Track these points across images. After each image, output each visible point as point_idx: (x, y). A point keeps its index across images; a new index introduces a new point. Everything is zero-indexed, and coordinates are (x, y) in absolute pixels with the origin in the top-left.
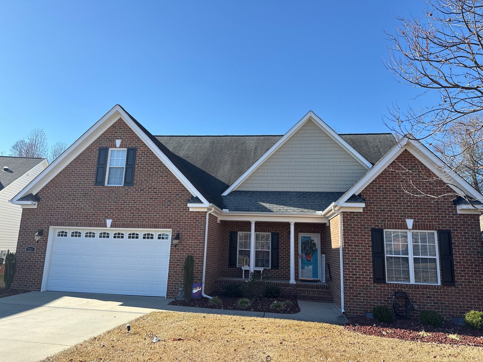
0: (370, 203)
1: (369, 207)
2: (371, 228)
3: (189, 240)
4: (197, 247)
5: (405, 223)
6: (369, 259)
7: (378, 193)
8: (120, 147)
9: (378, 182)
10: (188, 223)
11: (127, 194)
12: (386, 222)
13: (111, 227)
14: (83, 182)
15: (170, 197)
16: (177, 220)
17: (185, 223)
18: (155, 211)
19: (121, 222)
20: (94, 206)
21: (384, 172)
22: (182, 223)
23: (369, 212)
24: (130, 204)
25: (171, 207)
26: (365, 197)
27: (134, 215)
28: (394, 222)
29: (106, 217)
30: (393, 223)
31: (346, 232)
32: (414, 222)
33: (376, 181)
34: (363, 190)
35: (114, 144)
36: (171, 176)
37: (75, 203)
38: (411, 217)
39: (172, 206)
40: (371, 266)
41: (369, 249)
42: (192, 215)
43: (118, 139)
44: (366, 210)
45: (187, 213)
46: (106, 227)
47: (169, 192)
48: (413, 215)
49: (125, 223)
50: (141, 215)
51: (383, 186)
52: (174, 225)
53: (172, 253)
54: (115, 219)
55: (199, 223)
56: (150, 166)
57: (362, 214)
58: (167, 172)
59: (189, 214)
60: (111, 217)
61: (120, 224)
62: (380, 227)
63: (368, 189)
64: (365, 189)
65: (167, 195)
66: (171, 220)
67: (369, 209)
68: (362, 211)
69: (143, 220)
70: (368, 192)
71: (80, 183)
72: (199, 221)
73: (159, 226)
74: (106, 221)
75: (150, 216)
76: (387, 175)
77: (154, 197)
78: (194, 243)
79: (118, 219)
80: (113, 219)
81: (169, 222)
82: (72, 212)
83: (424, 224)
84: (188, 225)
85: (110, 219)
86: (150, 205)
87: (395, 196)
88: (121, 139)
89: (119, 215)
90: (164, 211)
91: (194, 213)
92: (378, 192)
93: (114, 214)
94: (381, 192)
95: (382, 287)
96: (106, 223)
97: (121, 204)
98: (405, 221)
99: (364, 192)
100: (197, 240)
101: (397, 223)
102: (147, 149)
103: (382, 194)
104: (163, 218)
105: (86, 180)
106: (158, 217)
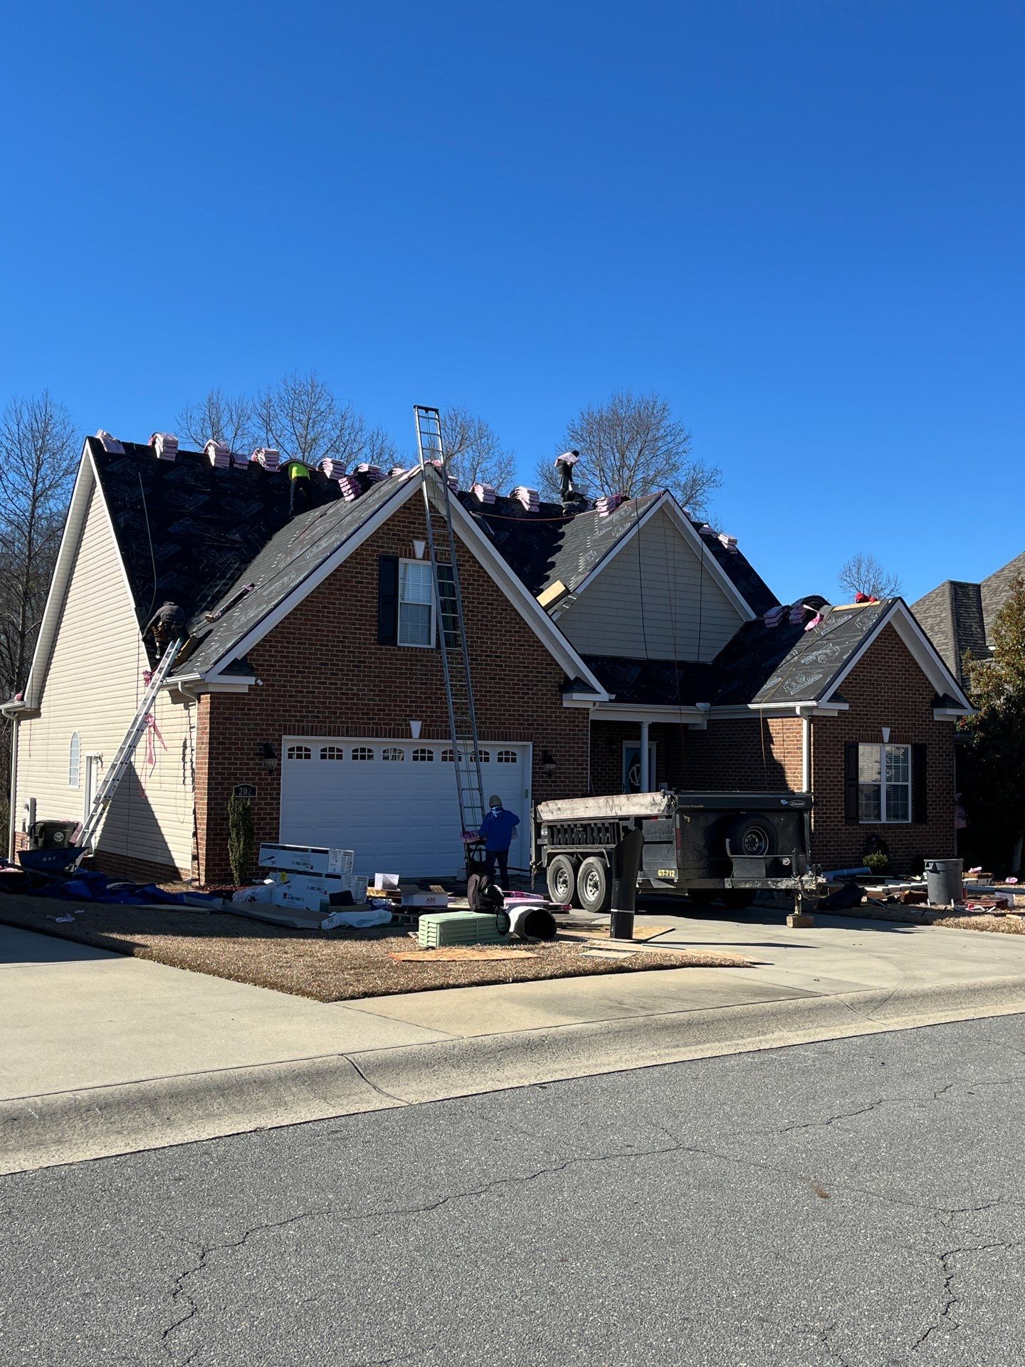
2: (845, 742)
3: (565, 765)
5: (882, 734)
6: (842, 789)
8: (423, 559)
10: (561, 730)
12: (862, 732)
13: (421, 737)
14: (352, 633)
15: (526, 676)
16: (542, 725)
17: (557, 730)
18: (502, 705)
19: (441, 726)
20: (380, 691)
22: (551, 729)
23: (843, 716)
25: (529, 698)
28: (869, 732)
29: (407, 716)
30: (868, 735)
31: (817, 749)
32: (891, 731)
34: (843, 684)
35: (410, 549)
37: (339, 683)
38: (887, 725)
39: (530, 696)
40: (843, 799)
41: (842, 773)
42: (567, 714)
43: (418, 538)
45: (558, 711)
46: (411, 737)
47: (524, 667)
48: (890, 722)
51: (859, 676)
52: (536, 734)
53: (537, 790)
54: (426, 721)
55: (579, 730)
56: (487, 608)
57: (836, 719)
59: (563, 713)
60: (419, 716)
61: (438, 730)
62: (855, 740)
65: (520, 671)
66: (531, 724)
68: (837, 715)
71: (344, 637)
72: (578, 726)
73: (510, 737)
74: (409, 725)
75: (492, 714)
77: (499, 675)
78: (574, 769)
79: (434, 721)
80: (423, 721)
81: (529, 729)
82: (334, 703)
83: (899, 736)
84: (561, 734)
85: (416, 720)
86: (490, 692)
88: (423, 539)
89: (434, 712)
90: (519, 706)
91: (570, 710)
92: (854, 685)
93: (424, 709)
94: (858, 686)
95: (855, 829)
96: (410, 729)
97: (437, 689)
98: (881, 731)
100: (578, 765)
101: (873, 733)
102: (477, 569)
104: (517, 720)
105: (357, 629)
106: (507, 717)
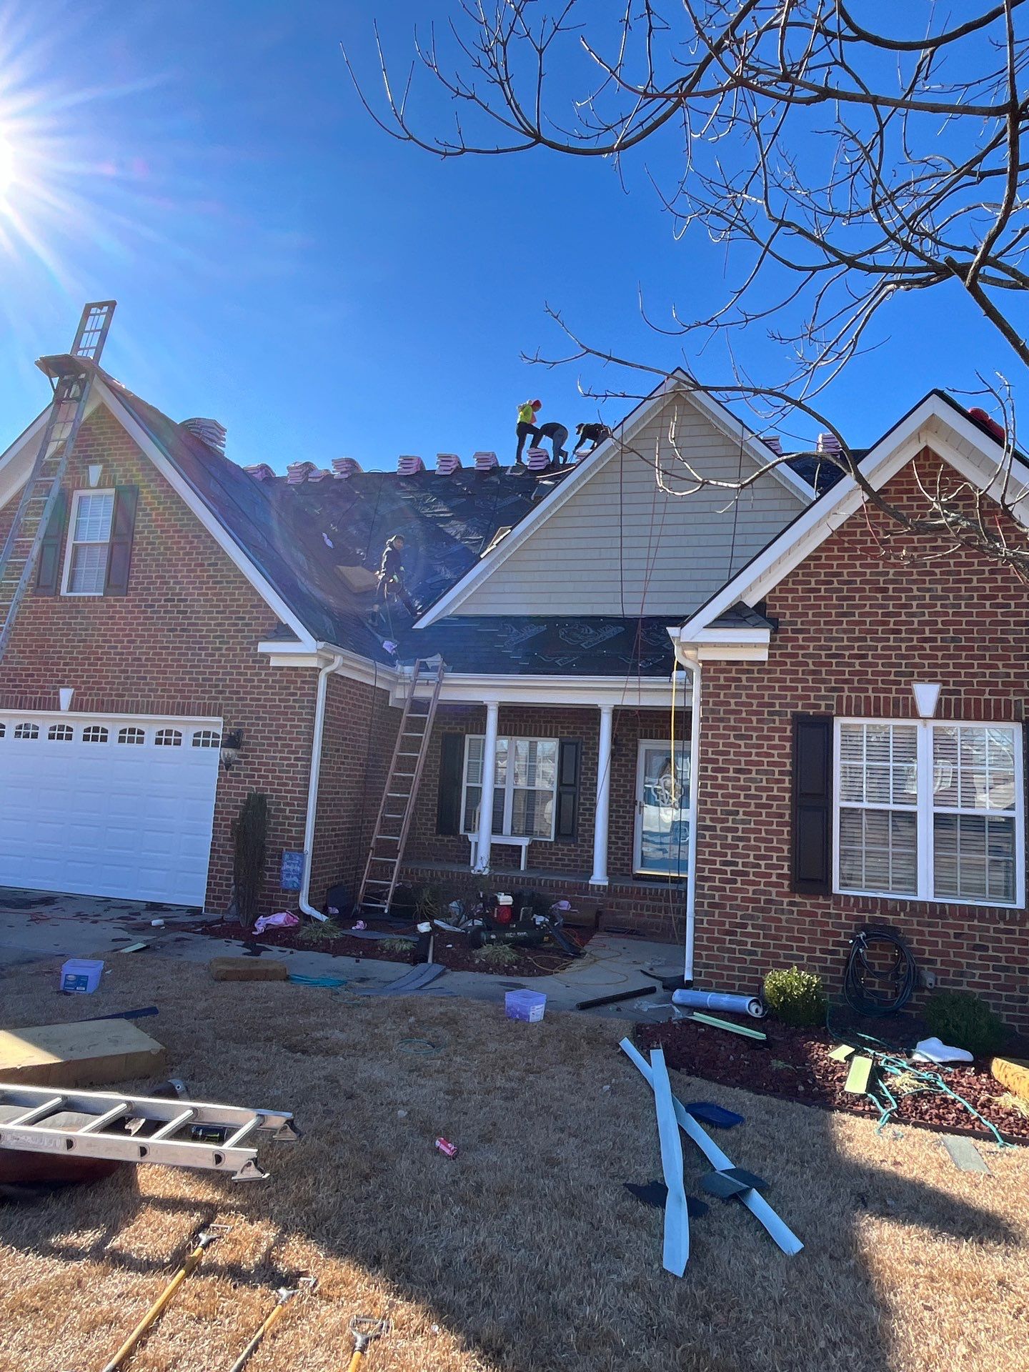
0: (794, 631)
1: (790, 645)
2: (794, 714)
3: (269, 751)
4: (288, 772)
5: (910, 696)
6: (782, 816)
7: (824, 598)
8: (99, 487)
9: (823, 561)
10: (265, 700)
11: (112, 618)
12: (846, 694)
13: (71, 710)
15: (219, 625)
16: (238, 693)
17: (259, 700)
18: (181, 666)
19: (96, 695)
20: (31, 652)
21: (845, 529)
22: (252, 699)
23: (788, 661)
24: (119, 645)
25: (222, 655)
26: (778, 610)
27: (127, 678)
28: (870, 693)
29: (59, 682)
30: (868, 698)
31: (711, 728)
32: (942, 692)
33: (819, 558)
34: (774, 589)
35: (84, 478)
36: (225, 564)
38: (930, 677)
39: (224, 652)
40: (786, 836)
41: (783, 781)
42: (278, 677)
43: (94, 463)
44: (781, 655)
45: (263, 672)
46: (59, 709)
47: (217, 612)
48: (939, 670)
49: (105, 699)
50: (145, 678)
51: (840, 574)
52: (228, 705)
53: (223, 787)
54: (79, 688)
55: (295, 701)
56: (173, 537)
57: (766, 666)
58: (215, 553)
59: (270, 675)
60: (71, 682)
61: (93, 700)
62: (823, 709)
63: (790, 585)
64: (778, 585)
65: (212, 619)
66: (221, 692)
67: (789, 650)
68: (766, 658)
69: (150, 690)
70: (790, 596)
72: (295, 694)
73: (189, 710)
74: (57, 694)
75: (167, 678)
76: (858, 537)
77: (180, 625)
78: (282, 758)
79: (89, 689)
80: (77, 688)
81: (217, 699)
83: (977, 701)
84: (265, 706)
85: (68, 687)
86: (168, 648)
87: (882, 606)
88: (101, 462)
89: (92, 677)
90: (205, 667)
91: (284, 671)
92: (822, 593)
93: (79, 673)
94: (834, 595)
95: (819, 906)
96: (59, 699)
97: (97, 647)
98: (910, 691)
99: (777, 594)
100: (289, 752)
101: (882, 695)
102: (165, 488)
103: (835, 602)
104: (201, 686)
106: (187, 681)
